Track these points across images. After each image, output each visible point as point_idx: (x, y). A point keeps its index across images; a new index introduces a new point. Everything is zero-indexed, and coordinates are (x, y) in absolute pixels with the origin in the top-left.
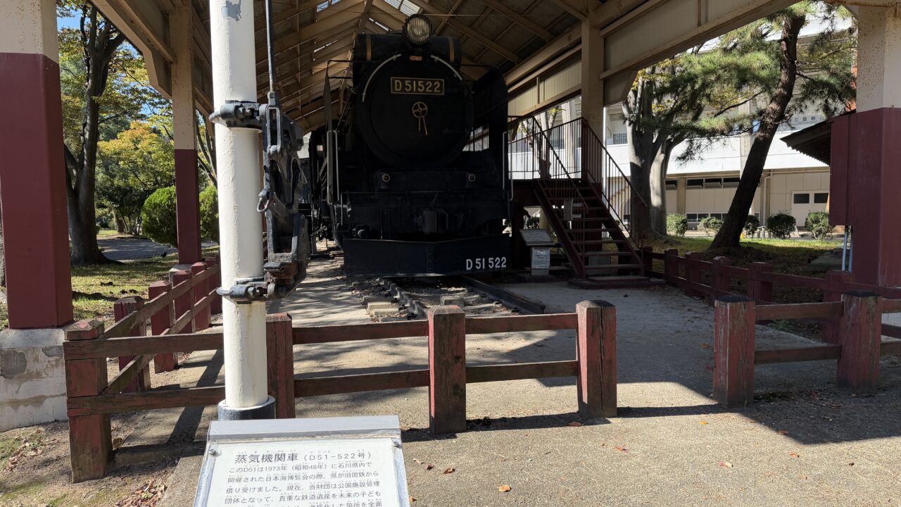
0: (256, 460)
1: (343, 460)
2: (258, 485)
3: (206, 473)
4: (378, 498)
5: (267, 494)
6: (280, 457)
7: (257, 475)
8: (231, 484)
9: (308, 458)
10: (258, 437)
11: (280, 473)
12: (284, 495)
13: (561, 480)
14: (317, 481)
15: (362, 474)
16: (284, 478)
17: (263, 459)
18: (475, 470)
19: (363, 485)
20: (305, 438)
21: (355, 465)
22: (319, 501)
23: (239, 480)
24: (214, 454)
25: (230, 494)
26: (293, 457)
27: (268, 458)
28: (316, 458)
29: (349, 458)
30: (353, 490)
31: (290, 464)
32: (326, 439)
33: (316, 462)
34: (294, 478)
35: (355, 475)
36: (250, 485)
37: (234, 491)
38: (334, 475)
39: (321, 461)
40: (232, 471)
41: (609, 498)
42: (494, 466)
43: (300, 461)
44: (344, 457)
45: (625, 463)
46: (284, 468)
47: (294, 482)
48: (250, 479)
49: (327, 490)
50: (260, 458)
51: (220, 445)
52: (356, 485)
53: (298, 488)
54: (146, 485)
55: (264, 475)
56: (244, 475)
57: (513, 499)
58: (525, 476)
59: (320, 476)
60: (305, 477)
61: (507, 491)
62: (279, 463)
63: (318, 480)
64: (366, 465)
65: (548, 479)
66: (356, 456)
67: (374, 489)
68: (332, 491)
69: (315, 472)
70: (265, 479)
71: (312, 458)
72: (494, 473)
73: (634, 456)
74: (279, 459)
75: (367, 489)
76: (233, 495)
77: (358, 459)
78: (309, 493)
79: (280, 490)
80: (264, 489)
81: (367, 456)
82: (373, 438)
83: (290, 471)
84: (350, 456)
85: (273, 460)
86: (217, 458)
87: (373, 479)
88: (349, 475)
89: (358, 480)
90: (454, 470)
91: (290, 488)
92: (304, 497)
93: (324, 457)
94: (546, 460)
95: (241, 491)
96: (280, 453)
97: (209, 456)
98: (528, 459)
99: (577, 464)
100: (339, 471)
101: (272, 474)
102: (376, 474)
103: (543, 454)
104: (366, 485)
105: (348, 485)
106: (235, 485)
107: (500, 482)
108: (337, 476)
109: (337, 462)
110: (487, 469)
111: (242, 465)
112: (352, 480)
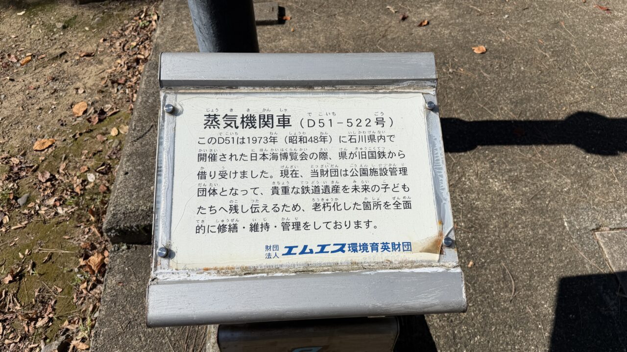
0: (233, 125)
1: (354, 130)
2: (240, 166)
3: (166, 144)
4: (407, 194)
5: (254, 183)
6: (266, 120)
7: (237, 149)
8: (202, 163)
9: (305, 123)
10: (232, 85)
11: (269, 148)
12: (276, 185)
13: (539, 43)
14: (319, 164)
15: (382, 155)
16: (275, 157)
17: (243, 122)
18: (450, 24)
19: (384, 172)
20: (299, 90)
21: (372, 138)
22: (325, 196)
23: (213, 158)
24: (174, 112)
25: (203, 181)
26: (284, 122)
27: (249, 121)
28: (317, 124)
29: (363, 128)
30: (371, 181)
31: (282, 133)
32: (328, 92)
33: (316, 132)
34: (289, 157)
35: (372, 155)
36: (230, 166)
37: (208, 176)
38: (342, 155)
39: (323, 130)
40: (202, 141)
41: (588, 70)
42: (469, 22)
43: (294, 129)
44: (355, 123)
45: (607, 27)
46: (274, 140)
47: (288, 164)
48: (228, 157)
49: (335, 179)
50: (239, 121)
51: (179, 96)
52: (374, 171)
53: (294, 173)
54: (142, 12)
55: (247, 149)
56: (220, 149)
57: (489, 63)
58: (501, 35)
59: (323, 155)
60: (304, 157)
61: (483, 53)
62: (266, 132)
63: (322, 162)
64: (387, 139)
65: (524, 41)
66: (373, 123)
67: (399, 179)
68: (341, 181)
69: (316, 148)
70: (249, 158)
71: (311, 123)
72: (469, 30)
73: (617, 18)
74: (266, 124)
75: (390, 180)
76: (207, 183)
77: (375, 129)
78: (311, 182)
79: (271, 177)
80: (249, 174)
81: (388, 123)
82: (397, 92)
83: (282, 146)
84: (364, 123)
85: (257, 125)
86: (178, 118)
87: (397, 162)
88: (363, 156)
89: (376, 163)
90: (428, 23)
91: (284, 173)
92: (305, 190)
93: (327, 123)
94: (523, 17)
95: (218, 176)
96: (266, 113)
97: (166, 115)
98: (504, 14)
99: (556, 24)
100: (350, 148)
101: (257, 148)
102: (402, 155)
103: (520, 9)
104: (389, 173)
105: (364, 172)
106: (209, 166)
107: (475, 41)
108: (348, 155)
109: (346, 131)
110: (462, 24)
111: (213, 132)
112: (370, 164)
